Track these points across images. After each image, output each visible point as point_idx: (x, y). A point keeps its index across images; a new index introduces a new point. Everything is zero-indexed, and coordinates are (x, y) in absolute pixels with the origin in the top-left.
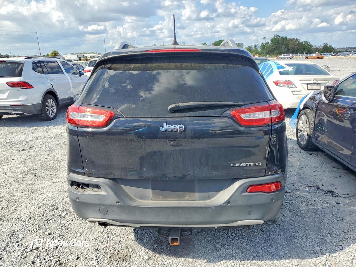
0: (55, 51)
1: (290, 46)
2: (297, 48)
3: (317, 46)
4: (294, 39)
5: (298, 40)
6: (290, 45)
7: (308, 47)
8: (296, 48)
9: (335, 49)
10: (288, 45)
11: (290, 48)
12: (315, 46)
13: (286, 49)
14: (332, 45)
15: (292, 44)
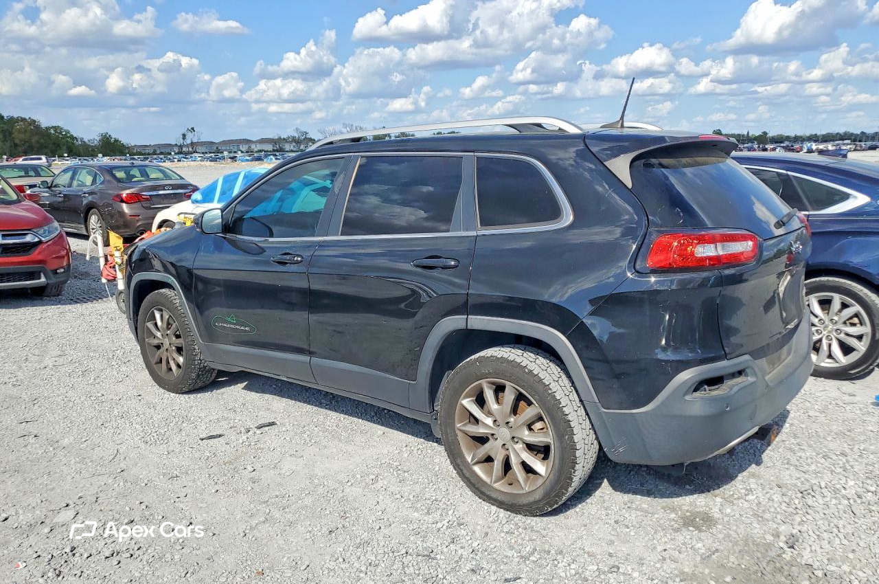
1: (18, 137)
2: (38, 142)
3: (86, 140)
4: (23, 120)
5: (35, 121)
6: (16, 134)
7: (67, 142)
8: (33, 141)
9: (129, 148)
10: (11, 134)
11: (17, 141)
12: (82, 139)
13: (8, 144)
14: (120, 139)
15: (19, 131)
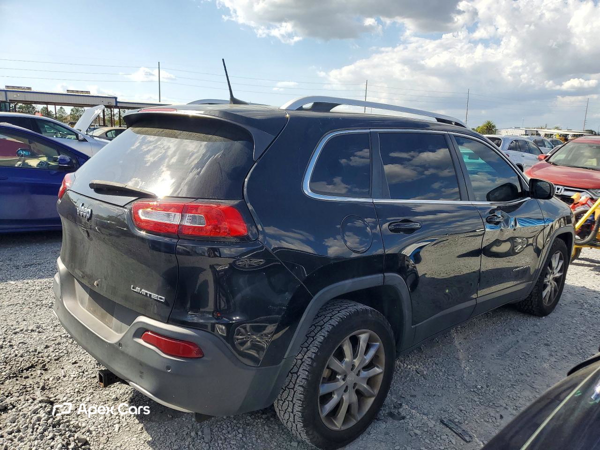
0: (489, 123)
